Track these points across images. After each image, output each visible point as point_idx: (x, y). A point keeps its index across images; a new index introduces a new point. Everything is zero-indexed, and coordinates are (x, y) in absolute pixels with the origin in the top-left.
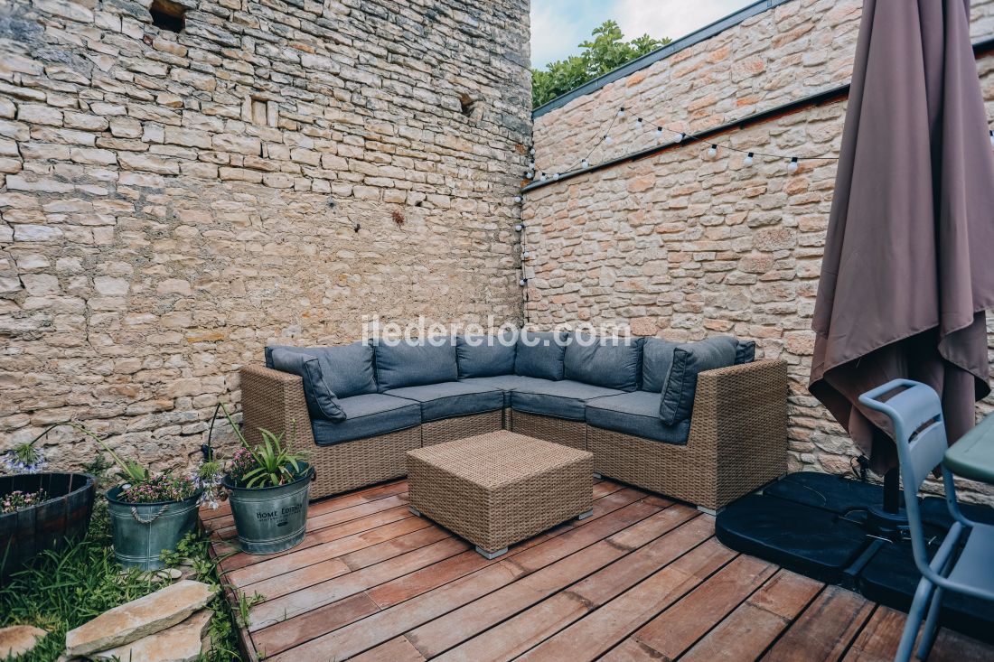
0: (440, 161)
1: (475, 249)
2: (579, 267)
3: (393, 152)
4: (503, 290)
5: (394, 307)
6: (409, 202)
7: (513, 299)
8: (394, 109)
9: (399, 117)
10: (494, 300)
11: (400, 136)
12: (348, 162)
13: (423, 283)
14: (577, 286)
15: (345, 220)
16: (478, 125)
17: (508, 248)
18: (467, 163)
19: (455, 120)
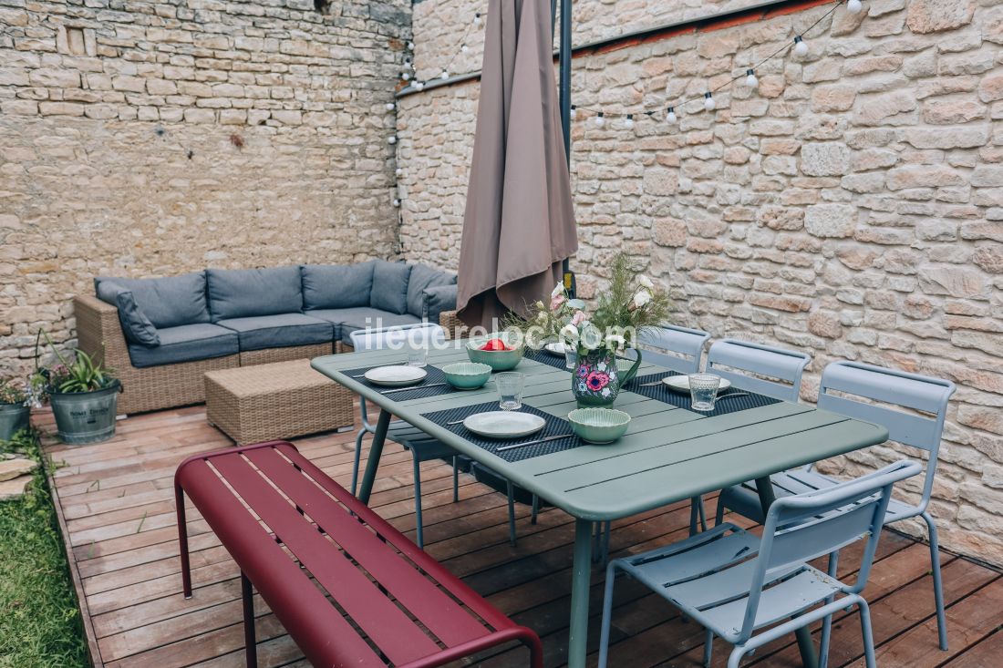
0: (287, 72)
1: (333, 168)
2: (440, 191)
3: (229, 68)
4: (372, 212)
5: (237, 235)
6: (250, 122)
7: (385, 222)
8: (228, 19)
9: (234, 28)
10: (360, 224)
11: (236, 49)
12: (176, 85)
13: (270, 209)
14: (437, 212)
15: (176, 147)
16: (337, 23)
17: (378, 165)
18: (322, 70)
19: (305, 21)
